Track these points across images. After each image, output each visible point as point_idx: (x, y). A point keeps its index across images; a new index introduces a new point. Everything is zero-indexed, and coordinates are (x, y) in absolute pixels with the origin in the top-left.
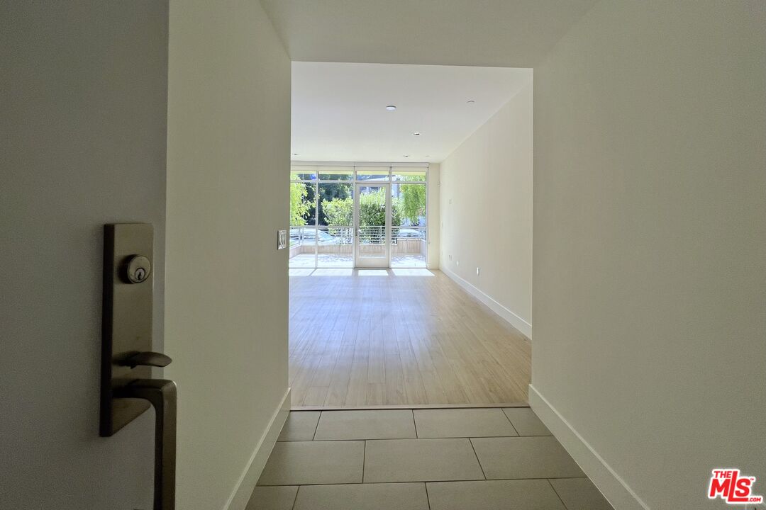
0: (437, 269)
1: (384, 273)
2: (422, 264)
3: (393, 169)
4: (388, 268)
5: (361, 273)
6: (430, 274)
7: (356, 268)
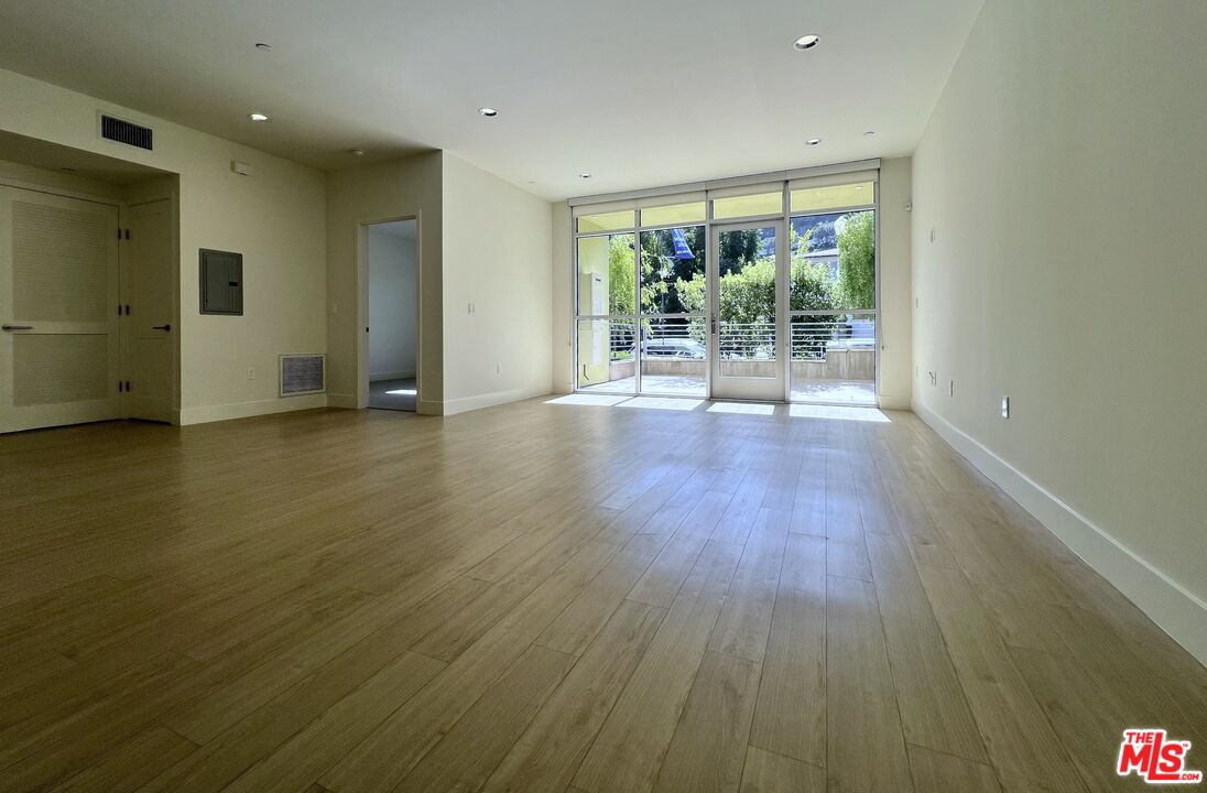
0: (904, 409)
1: (769, 410)
2: (868, 397)
3: (790, 185)
4: (782, 402)
5: (718, 407)
6: (880, 417)
7: (712, 398)
